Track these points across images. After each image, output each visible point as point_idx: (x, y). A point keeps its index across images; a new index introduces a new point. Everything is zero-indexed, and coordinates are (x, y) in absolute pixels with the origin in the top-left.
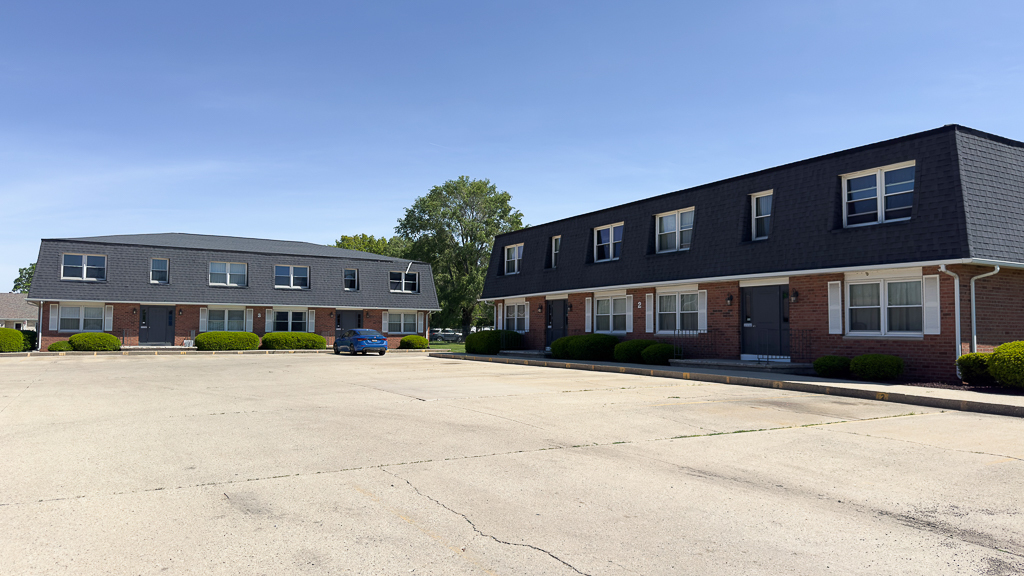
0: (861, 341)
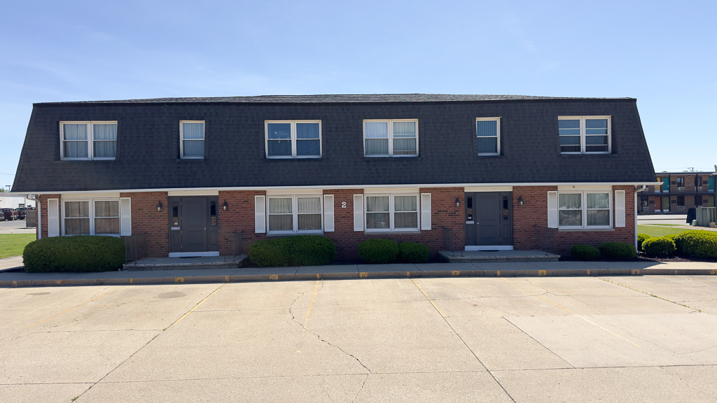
0: (572, 232)
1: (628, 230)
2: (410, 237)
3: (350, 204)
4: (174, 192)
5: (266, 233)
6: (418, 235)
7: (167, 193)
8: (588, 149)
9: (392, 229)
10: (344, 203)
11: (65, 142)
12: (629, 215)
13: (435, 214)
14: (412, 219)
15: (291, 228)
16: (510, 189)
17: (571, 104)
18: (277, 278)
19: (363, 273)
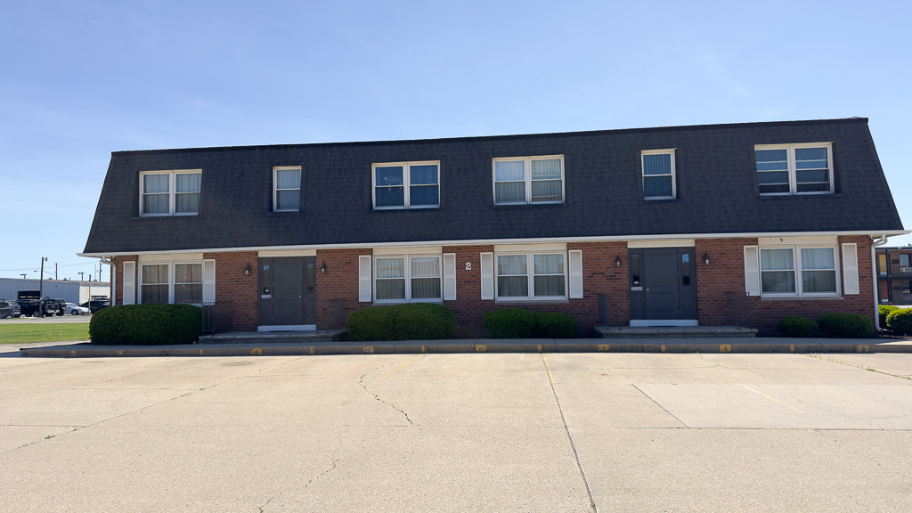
0: (781, 302)
1: (864, 299)
2: (555, 307)
3: (476, 265)
4: (266, 252)
5: (372, 302)
6: (566, 305)
7: (256, 253)
8: (800, 188)
9: (531, 297)
10: (468, 264)
11: (145, 197)
12: (864, 277)
13: (588, 277)
14: (558, 284)
15: (403, 296)
16: (691, 244)
17: (773, 128)
18: (372, 350)
19: (481, 346)
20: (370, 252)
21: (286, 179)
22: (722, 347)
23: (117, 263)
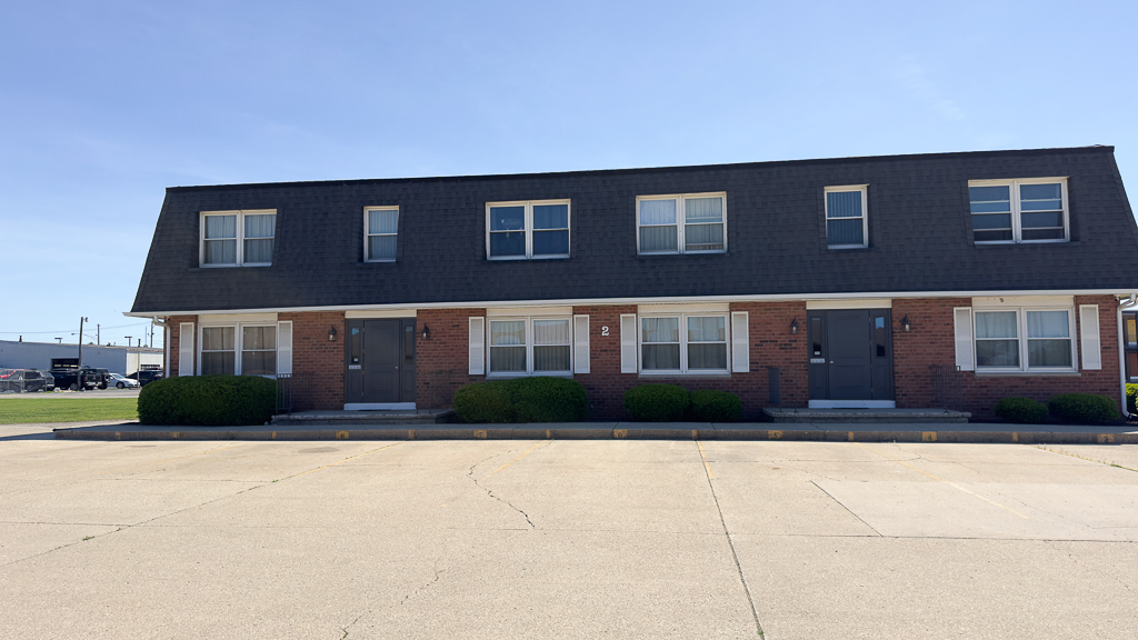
0: (1000, 378)
1: (1108, 376)
2: (714, 383)
3: (615, 329)
4: (355, 312)
5: (485, 375)
6: (728, 381)
7: (343, 313)
8: (1025, 235)
9: (684, 370)
10: (605, 329)
11: (206, 243)
12: (1108, 347)
13: (756, 345)
14: (718, 355)
15: (524, 368)
16: (887, 305)
17: (993, 159)
18: (485, 435)
19: (620, 431)
20: (483, 312)
21: (380, 222)
22: (925, 434)
23: (172, 325)
